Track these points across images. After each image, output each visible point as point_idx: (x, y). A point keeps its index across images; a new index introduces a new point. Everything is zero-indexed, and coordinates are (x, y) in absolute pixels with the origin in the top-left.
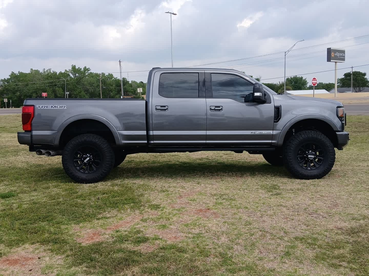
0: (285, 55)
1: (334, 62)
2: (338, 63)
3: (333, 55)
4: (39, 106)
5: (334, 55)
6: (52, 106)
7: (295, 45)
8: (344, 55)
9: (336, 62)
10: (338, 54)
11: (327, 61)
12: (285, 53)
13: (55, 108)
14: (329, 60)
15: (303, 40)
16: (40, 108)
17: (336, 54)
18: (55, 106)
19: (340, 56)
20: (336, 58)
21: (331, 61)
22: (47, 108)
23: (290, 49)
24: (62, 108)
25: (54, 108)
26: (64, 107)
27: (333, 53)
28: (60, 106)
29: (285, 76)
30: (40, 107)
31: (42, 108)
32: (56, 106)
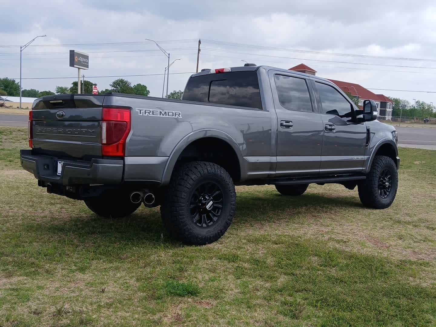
0: (21, 51)
1: (77, 68)
2: (81, 69)
3: (76, 58)
4: (140, 110)
5: (78, 60)
6: (161, 112)
7: (34, 40)
8: (87, 61)
9: (79, 68)
10: (81, 59)
11: (70, 66)
12: (21, 48)
13: (166, 115)
14: (72, 64)
15: (45, 36)
16: (142, 114)
17: (80, 59)
18: (165, 113)
19: (83, 62)
20: (80, 63)
21: (75, 66)
22: (153, 114)
23: (28, 44)
24: (176, 116)
25: (164, 116)
26: (179, 115)
27: (76, 57)
28: (173, 113)
29: (21, 78)
30: (142, 111)
31: (145, 114)
32: (167, 111)
